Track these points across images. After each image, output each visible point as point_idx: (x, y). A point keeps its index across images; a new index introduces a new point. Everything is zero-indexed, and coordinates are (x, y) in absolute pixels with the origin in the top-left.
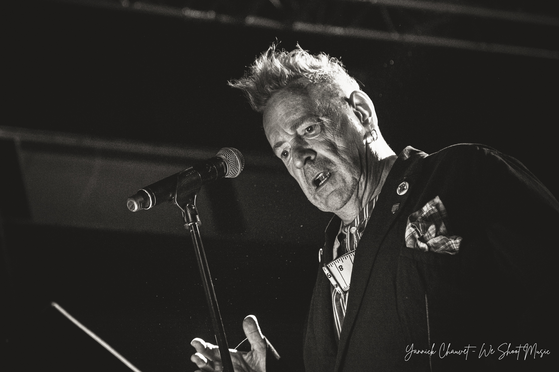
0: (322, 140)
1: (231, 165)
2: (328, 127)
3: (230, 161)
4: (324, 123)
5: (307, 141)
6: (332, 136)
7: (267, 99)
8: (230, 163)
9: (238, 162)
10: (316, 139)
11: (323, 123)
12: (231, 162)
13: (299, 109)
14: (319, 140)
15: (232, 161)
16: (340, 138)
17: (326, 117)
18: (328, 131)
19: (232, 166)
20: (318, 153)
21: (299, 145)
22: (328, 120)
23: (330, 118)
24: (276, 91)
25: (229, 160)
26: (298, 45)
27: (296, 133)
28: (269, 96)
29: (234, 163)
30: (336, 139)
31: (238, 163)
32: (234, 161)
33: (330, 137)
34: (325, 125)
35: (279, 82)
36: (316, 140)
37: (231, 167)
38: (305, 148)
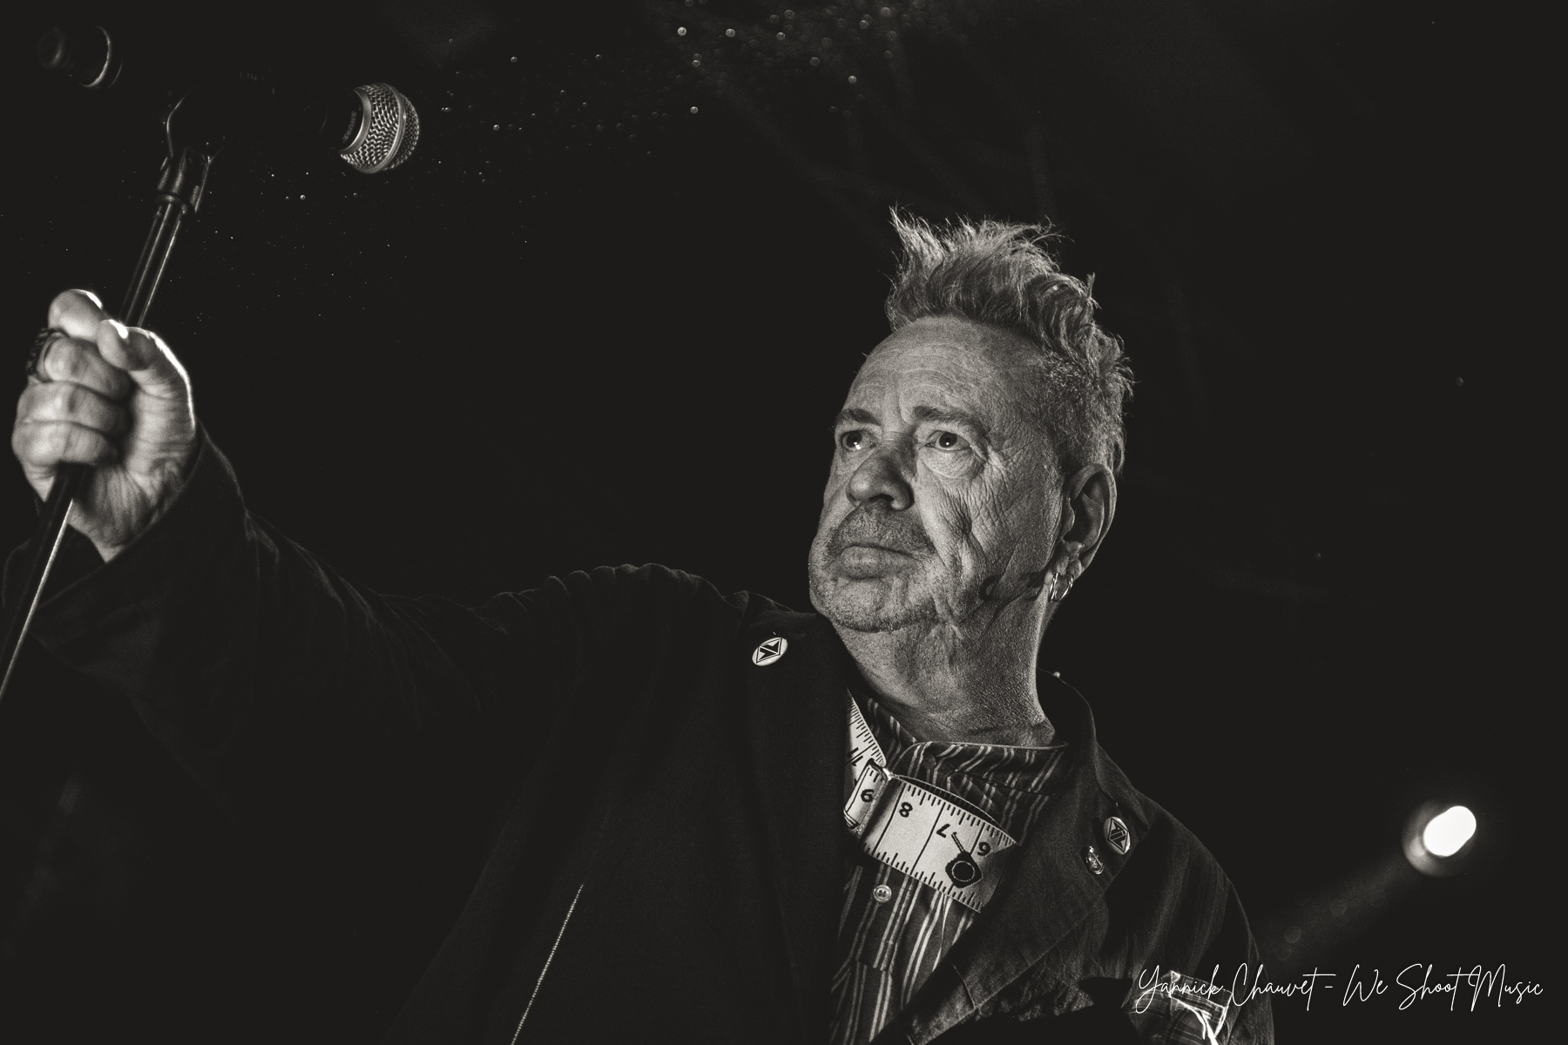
0: (952, 491)
1: (370, 134)
2: (987, 480)
3: (375, 123)
4: (987, 466)
5: (919, 466)
6: (979, 504)
7: (927, 312)
8: (372, 128)
9: (393, 139)
10: (941, 480)
11: (985, 462)
12: (377, 127)
13: (968, 390)
14: (945, 487)
15: (381, 126)
16: (987, 523)
17: (1002, 459)
18: (981, 487)
19: (373, 138)
20: (914, 508)
21: (898, 457)
22: (1000, 467)
23: (1008, 469)
24: (962, 316)
25: (373, 118)
26: (1091, 278)
27: (913, 429)
28: (939, 309)
29: (382, 134)
30: (981, 518)
31: (392, 142)
32: (384, 130)
33: (973, 503)
34: (985, 471)
35: (983, 305)
36: (939, 482)
37: (369, 140)
38: (903, 473)
